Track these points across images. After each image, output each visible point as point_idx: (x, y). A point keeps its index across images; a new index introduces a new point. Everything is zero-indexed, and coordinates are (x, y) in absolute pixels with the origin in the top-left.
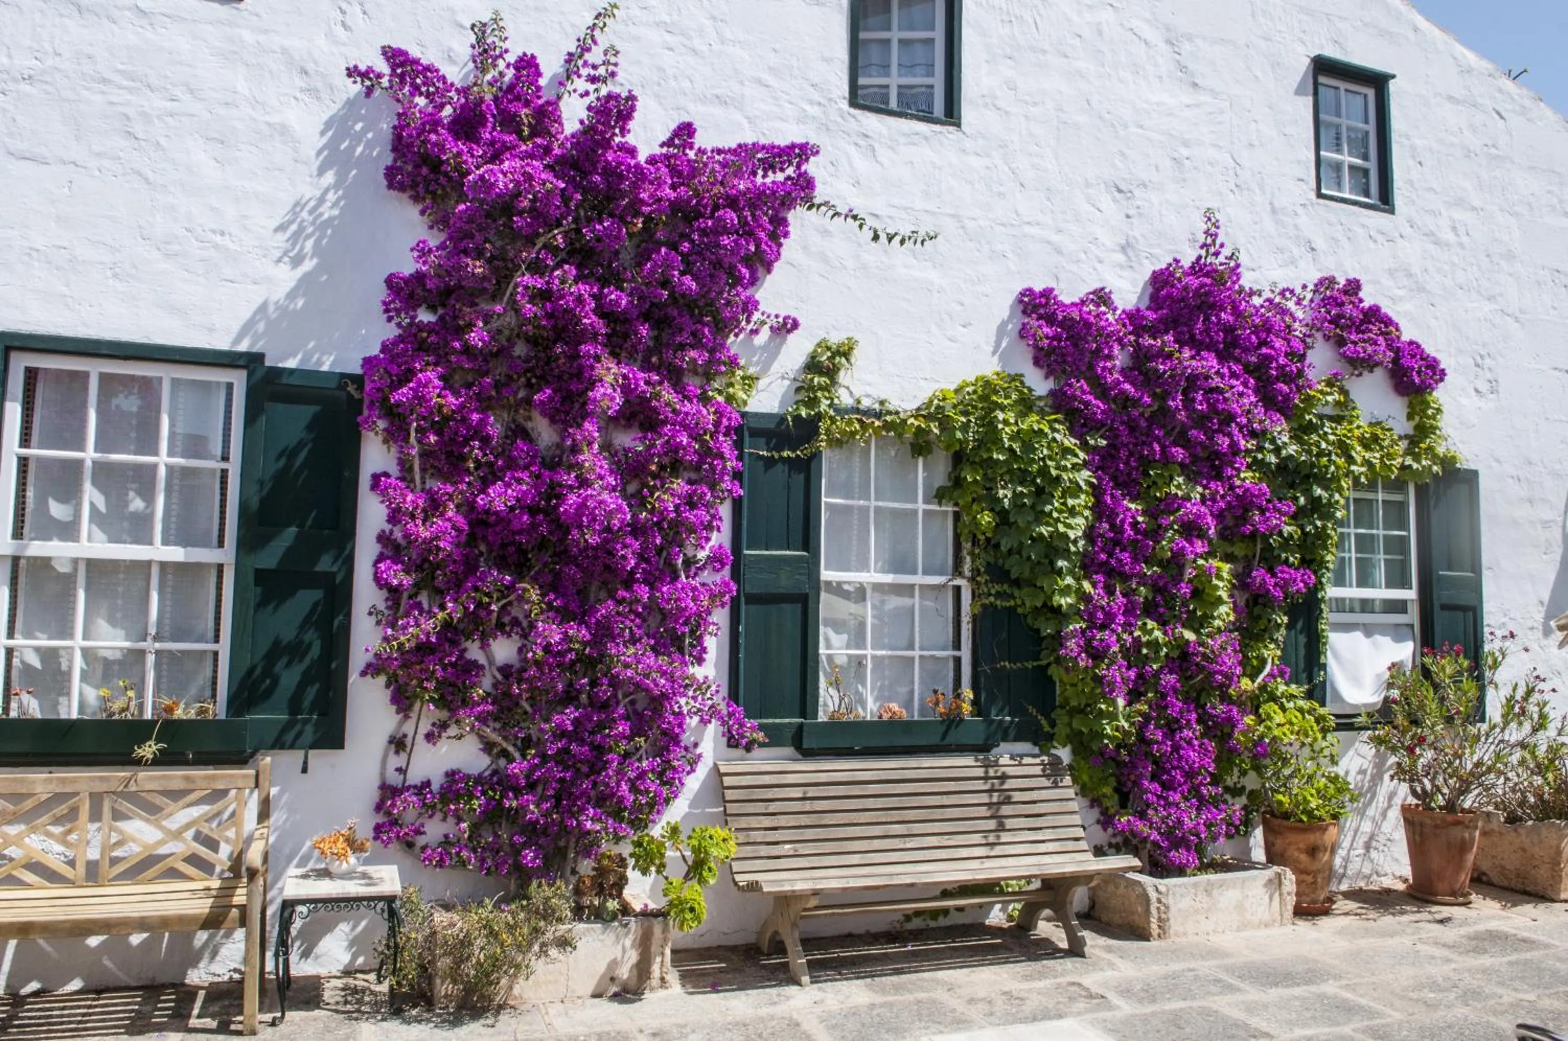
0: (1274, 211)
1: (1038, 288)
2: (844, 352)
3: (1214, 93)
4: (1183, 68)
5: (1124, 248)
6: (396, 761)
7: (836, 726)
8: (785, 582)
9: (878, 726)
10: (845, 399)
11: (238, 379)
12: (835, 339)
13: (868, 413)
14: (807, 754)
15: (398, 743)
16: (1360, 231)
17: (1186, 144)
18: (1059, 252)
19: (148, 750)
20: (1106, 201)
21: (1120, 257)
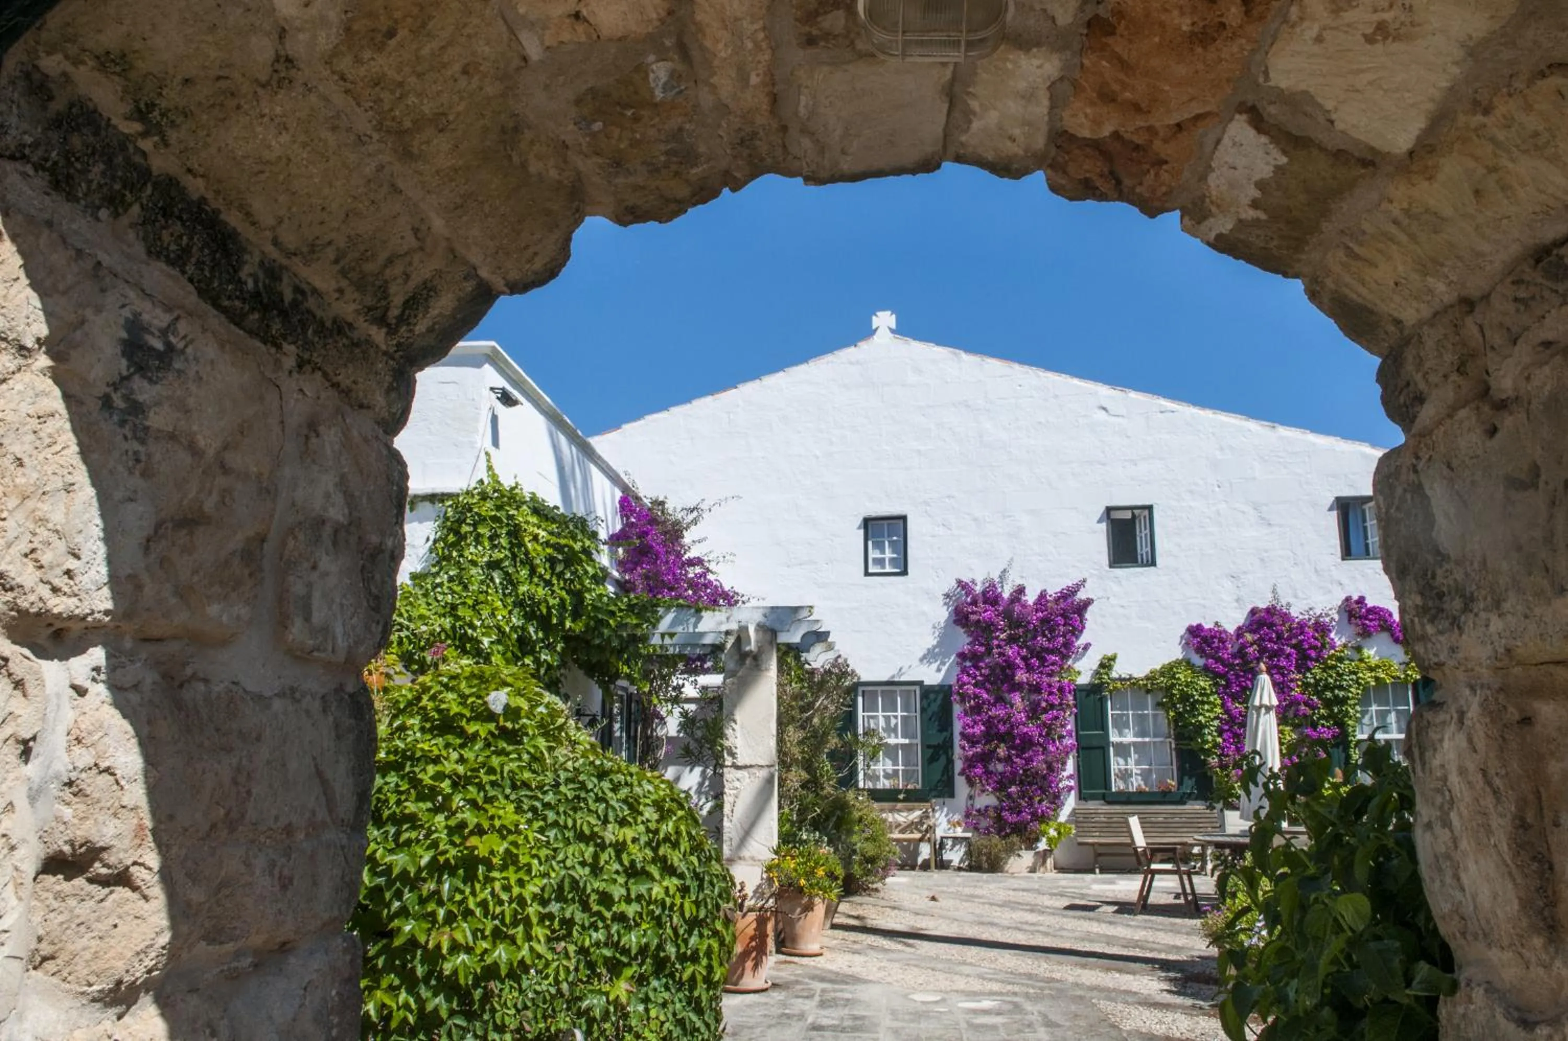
0: (1316, 571)
1: (1195, 624)
2: (1113, 659)
3: (1281, 526)
4: (1263, 519)
5: (1237, 600)
6: (970, 802)
7: (1120, 793)
8: (1095, 743)
9: (1140, 793)
10: (1114, 675)
11: (917, 688)
12: (1110, 654)
13: (1124, 679)
14: (1110, 803)
15: (971, 797)
16: (1369, 571)
17: (1266, 551)
18: (1204, 607)
19: (901, 797)
20: (1228, 584)
21: (1235, 604)
